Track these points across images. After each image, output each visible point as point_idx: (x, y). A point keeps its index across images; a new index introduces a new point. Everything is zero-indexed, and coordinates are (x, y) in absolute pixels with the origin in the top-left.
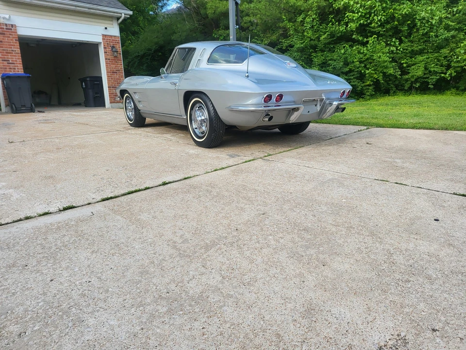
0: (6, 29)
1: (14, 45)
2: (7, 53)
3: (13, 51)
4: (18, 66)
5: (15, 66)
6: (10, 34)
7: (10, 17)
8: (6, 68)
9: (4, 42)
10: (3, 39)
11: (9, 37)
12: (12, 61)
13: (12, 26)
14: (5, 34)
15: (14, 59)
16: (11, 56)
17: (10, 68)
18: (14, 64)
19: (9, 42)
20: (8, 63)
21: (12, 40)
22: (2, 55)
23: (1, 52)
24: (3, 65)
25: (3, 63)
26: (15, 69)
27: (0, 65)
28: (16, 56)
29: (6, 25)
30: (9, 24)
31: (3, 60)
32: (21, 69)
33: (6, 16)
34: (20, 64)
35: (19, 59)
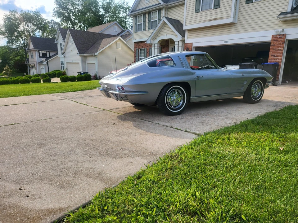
0: (279, 37)
1: (281, 46)
2: (275, 51)
3: (279, 49)
4: (279, 58)
5: (277, 58)
6: (281, 40)
7: (283, 30)
8: (272, 60)
9: (276, 45)
10: (276, 43)
11: (279, 42)
12: (277, 55)
13: (283, 35)
14: (277, 40)
16: (277, 52)
17: (274, 60)
18: (277, 57)
19: (278, 45)
20: (274, 57)
21: (280, 43)
22: (272, 53)
23: (272, 51)
24: (271, 58)
25: (271, 57)
26: (277, 60)
27: (270, 58)
28: (280, 52)
29: (280, 35)
30: (282, 34)
31: (272, 55)
32: (280, 60)
33: (281, 30)
34: (281, 57)
35: (281, 54)
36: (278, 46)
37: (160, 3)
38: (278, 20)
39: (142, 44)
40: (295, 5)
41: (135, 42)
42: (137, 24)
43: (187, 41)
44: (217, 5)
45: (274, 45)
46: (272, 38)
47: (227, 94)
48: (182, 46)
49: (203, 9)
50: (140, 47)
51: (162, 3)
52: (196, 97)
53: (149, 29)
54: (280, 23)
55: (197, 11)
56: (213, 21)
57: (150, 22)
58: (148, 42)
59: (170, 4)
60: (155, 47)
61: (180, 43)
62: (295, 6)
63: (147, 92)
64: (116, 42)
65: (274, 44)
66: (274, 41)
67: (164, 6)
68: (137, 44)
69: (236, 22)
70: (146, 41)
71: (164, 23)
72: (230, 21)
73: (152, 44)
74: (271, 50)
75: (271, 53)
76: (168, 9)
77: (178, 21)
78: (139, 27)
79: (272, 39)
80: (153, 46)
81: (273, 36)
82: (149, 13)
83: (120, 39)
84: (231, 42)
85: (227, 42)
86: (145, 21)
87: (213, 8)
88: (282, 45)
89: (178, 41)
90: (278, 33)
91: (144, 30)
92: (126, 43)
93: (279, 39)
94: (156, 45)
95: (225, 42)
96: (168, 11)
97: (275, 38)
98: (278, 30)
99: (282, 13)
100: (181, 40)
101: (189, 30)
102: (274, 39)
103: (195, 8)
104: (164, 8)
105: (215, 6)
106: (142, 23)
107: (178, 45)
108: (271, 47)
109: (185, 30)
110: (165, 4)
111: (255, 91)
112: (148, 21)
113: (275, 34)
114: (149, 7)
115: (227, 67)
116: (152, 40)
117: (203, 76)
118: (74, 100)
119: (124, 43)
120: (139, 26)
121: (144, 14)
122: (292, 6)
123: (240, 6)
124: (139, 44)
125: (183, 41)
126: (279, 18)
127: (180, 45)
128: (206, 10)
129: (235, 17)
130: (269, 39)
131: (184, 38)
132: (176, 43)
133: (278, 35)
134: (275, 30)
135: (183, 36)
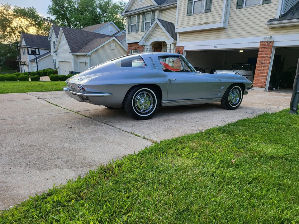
0: (267, 44)
1: (268, 53)
2: (263, 58)
3: (266, 56)
5: (265, 65)
6: (268, 47)
7: (271, 37)
9: (264, 52)
10: (264, 50)
11: (267, 49)
12: (264, 62)
13: (271, 42)
14: (265, 47)
15: (266, 61)
16: (264, 59)
17: (262, 66)
18: (265, 64)
20: (262, 64)
21: (268, 50)
22: (260, 59)
23: (260, 58)
24: (259, 65)
25: (259, 63)
26: (264, 66)
27: (257, 65)
28: (267, 59)
29: (268, 42)
30: (269, 41)
31: (259, 62)
32: (268, 67)
33: (269, 37)
34: (268, 64)
35: (268, 61)
36: (265, 53)
37: (154, 5)
38: (267, 27)
39: (135, 46)
40: (283, 12)
41: (128, 43)
42: (131, 25)
43: (179, 44)
44: (208, 9)
45: (262, 52)
46: (260, 44)
47: (202, 99)
48: (174, 49)
49: (194, 13)
50: (133, 48)
51: (156, 5)
52: (168, 101)
53: (142, 30)
54: (268, 29)
55: (188, 14)
56: (204, 25)
57: (144, 23)
58: (141, 44)
59: (164, 6)
60: (147, 49)
61: (172, 46)
62: (283, 14)
63: (110, 94)
64: (110, 42)
65: (261, 50)
66: (262, 47)
67: (157, 7)
68: (130, 45)
69: (226, 27)
70: (138, 43)
71: (157, 25)
72: (220, 25)
73: (144, 46)
74: (259, 56)
75: (258, 59)
76: (161, 11)
77: (171, 23)
78: (133, 28)
79: (260, 46)
80: (146, 47)
81: (261, 42)
82: (143, 13)
83: (114, 39)
84: (221, 47)
85: (217, 47)
86: (139, 22)
87: (204, 12)
88: (270, 52)
89: (170, 44)
90: (266, 40)
91: (137, 31)
92: (120, 44)
93: (268, 46)
94: (149, 47)
95: (215, 47)
96: (162, 13)
97: (263, 44)
98: (266, 37)
99: (270, 19)
100: (173, 43)
101: (180, 33)
102: (262, 46)
103: (186, 11)
104: (157, 9)
105: (206, 10)
106: (136, 24)
107: (170, 47)
108: (259, 53)
109: (177, 33)
110: (159, 6)
111: (233, 97)
112: (142, 22)
113: (263, 40)
114: (143, 8)
115: (217, 72)
116: (144, 42)
117: (175, 79)
118: (47, 100)
119: (118, 44)
120: (133, 26)
121: (138, 15)
122: (281, 14)
123: (231, 11)
124: (132, 45)
125: (175, 44)
126: (268, 25)
127: (172, 48)
128: (198, 13)
129: (225, 22)
130: (257, 45)
131: (175, 41)
132: (168, 46)
133: (266, 41)
134: (263, 37)
135: (175, 39)
